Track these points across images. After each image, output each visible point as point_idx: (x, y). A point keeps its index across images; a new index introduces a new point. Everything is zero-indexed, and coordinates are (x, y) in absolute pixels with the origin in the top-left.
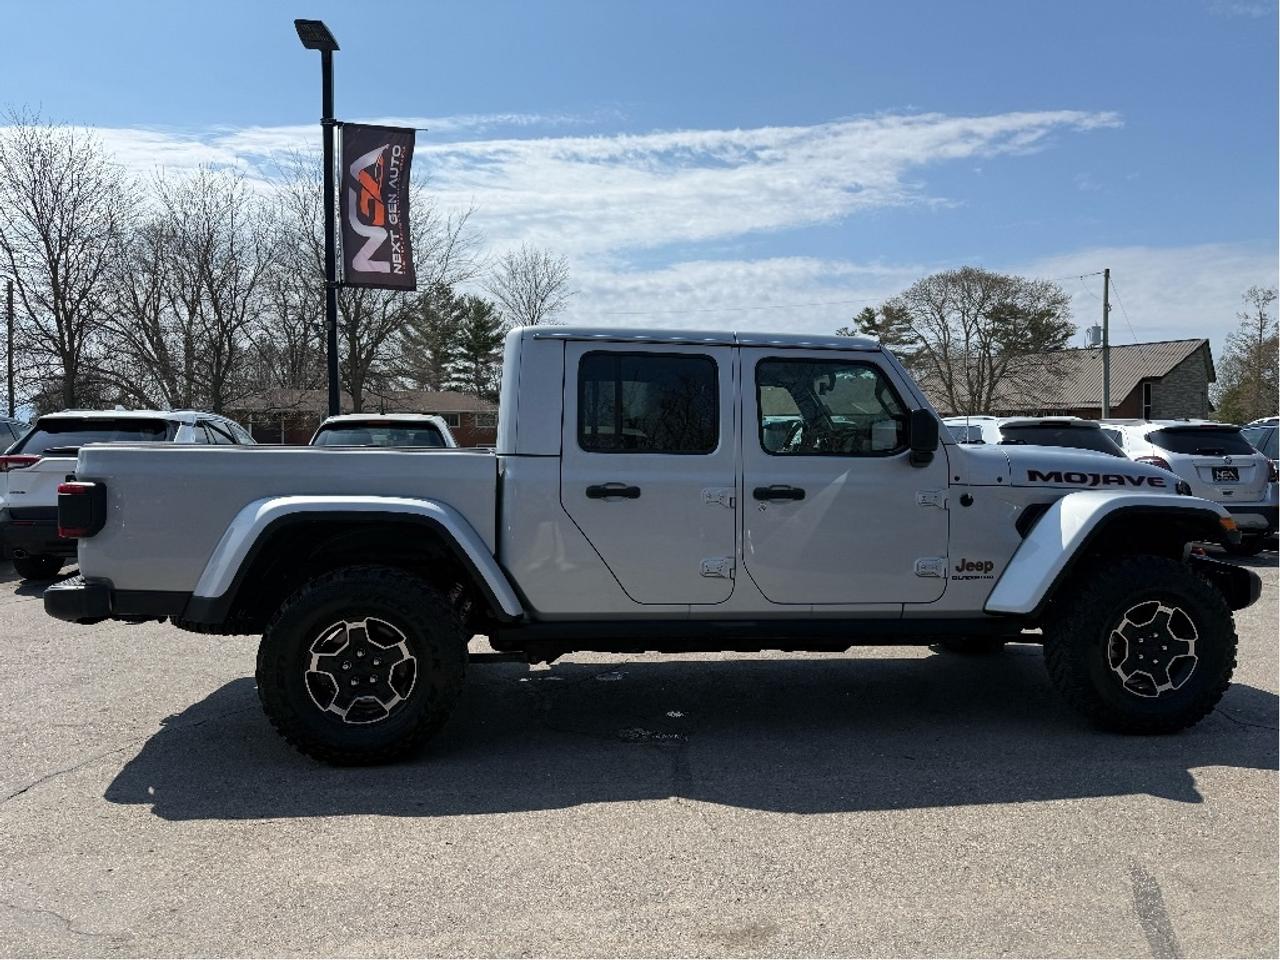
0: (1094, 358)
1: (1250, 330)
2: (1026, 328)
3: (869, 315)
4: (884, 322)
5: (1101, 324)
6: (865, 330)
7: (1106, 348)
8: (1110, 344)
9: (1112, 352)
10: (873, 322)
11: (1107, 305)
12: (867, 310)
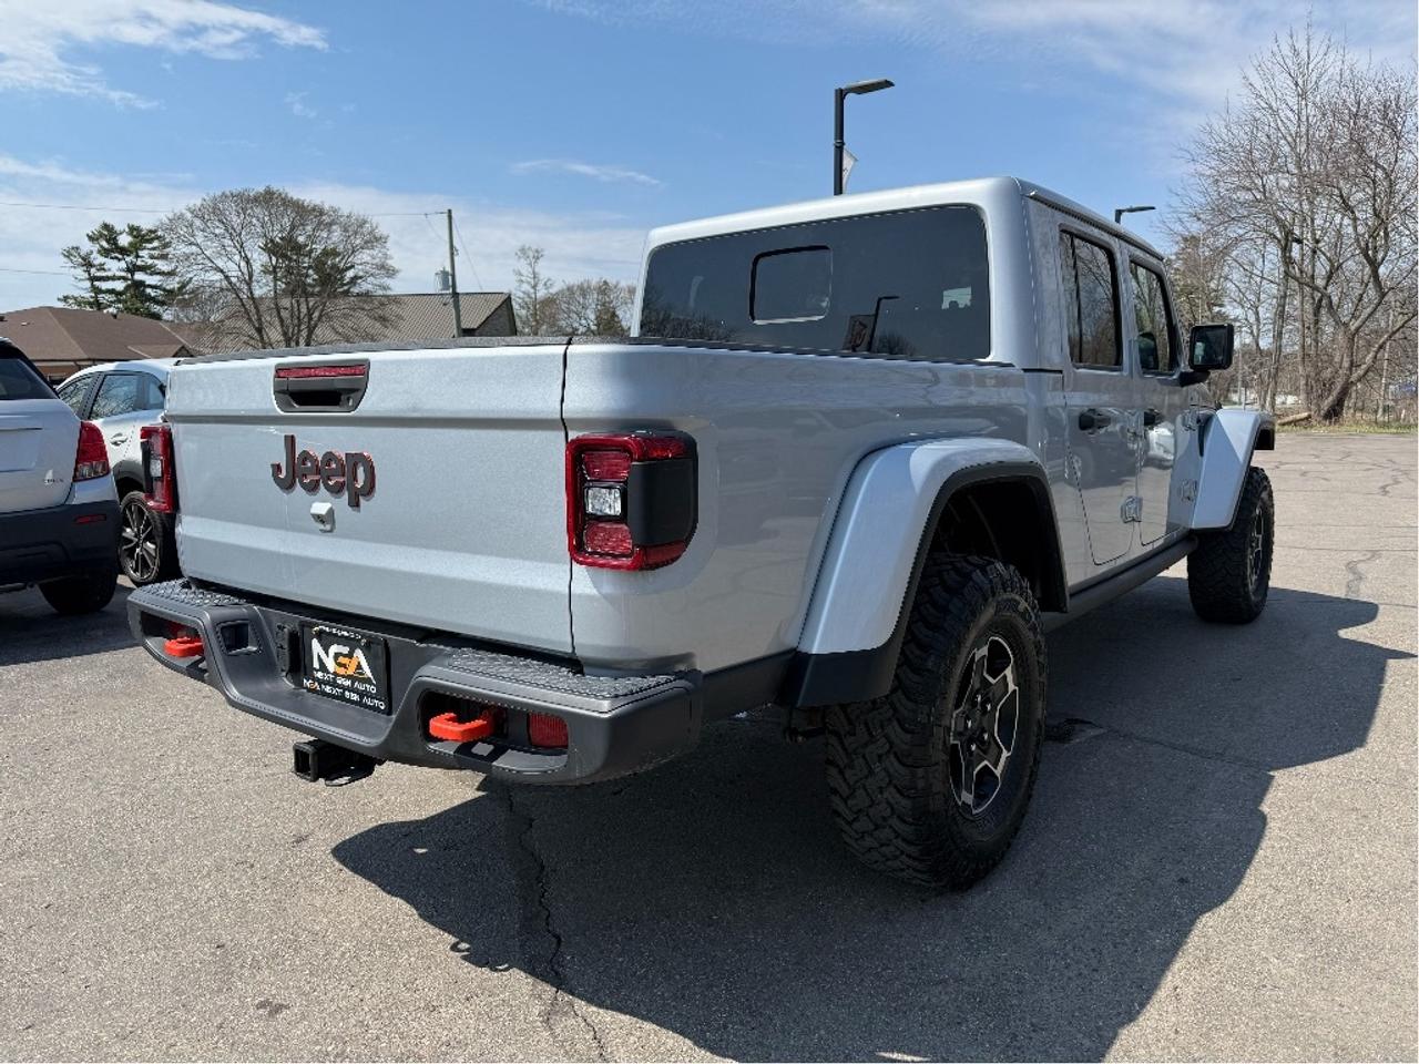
0: (445, 304)
1: (525, 287)
2: (310, 267)
3: (108, 233)
4: (130, 244)
5: (448, 269)
6: (105, 253)
7: (455, 295)
8: (458, 290)
9: (462, 300)
10: (116, 244)
11: (452, 246)
12: (106, 226)
